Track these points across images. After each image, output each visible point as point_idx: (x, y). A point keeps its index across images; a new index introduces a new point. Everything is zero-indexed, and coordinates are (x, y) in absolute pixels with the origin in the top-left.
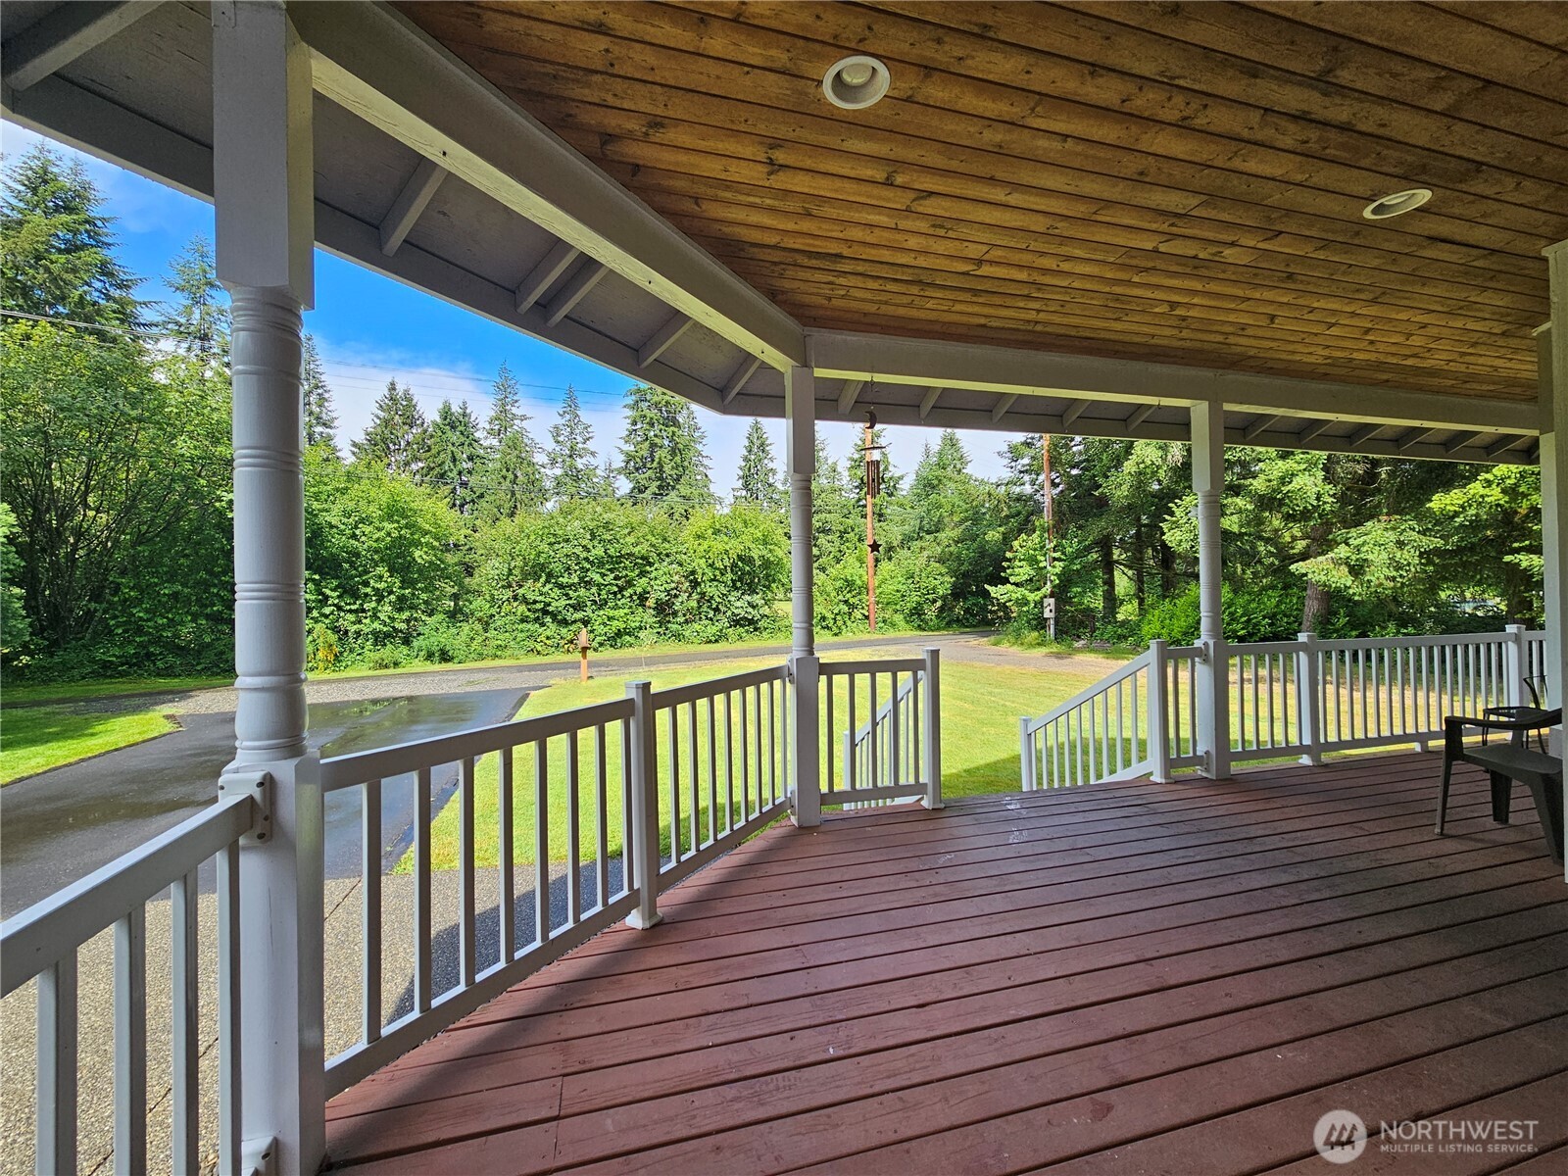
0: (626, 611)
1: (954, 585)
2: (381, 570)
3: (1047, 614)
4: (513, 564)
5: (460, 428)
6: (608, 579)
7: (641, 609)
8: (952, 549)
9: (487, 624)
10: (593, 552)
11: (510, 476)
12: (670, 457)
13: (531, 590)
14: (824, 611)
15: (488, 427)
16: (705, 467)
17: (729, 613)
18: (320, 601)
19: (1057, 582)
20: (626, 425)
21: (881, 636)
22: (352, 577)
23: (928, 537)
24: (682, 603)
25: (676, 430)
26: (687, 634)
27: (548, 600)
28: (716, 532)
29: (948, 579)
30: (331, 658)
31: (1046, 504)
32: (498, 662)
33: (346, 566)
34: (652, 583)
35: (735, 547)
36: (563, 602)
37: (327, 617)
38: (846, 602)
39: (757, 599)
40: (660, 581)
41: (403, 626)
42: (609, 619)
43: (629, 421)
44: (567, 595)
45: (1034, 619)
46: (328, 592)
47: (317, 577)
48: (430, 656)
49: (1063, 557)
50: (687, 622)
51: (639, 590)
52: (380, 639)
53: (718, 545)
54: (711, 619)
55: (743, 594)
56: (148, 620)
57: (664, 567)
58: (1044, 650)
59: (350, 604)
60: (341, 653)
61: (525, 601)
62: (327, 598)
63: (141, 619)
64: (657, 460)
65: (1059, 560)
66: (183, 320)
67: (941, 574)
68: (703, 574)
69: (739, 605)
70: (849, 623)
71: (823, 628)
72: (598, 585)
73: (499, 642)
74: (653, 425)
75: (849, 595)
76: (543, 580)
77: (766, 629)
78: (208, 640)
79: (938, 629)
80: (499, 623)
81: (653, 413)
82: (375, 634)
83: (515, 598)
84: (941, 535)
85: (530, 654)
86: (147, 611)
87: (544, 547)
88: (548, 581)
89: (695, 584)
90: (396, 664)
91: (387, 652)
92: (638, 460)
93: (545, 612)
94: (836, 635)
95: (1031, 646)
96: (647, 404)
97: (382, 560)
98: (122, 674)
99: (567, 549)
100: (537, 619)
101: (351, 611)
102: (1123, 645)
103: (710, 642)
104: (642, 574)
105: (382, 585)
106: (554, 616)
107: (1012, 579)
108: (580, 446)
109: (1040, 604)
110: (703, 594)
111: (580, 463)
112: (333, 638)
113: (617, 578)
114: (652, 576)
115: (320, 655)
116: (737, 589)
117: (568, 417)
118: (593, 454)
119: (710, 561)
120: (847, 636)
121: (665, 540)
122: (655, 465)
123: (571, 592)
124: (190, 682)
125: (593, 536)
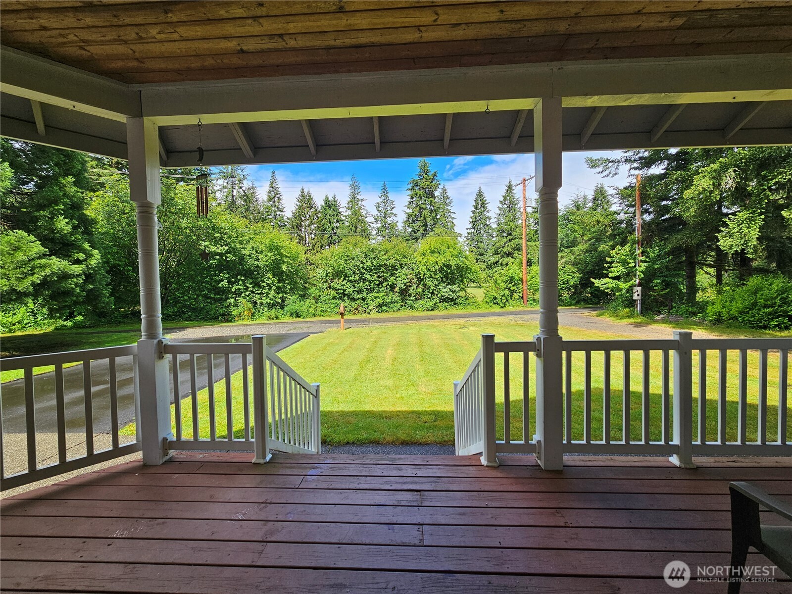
0: (383, 294)
1: (581, 279)
2: (270, 275)
3: (635, 297)
4: (328, 271)
5: (333, 207)
6: (374, 277)
7: (391, 293)
8: (581, 257)
9: (317, 299)
10: (367, 264)
11: (354, 228)
12: (429, 214)
13: (338, 283)
14: (495, 295)
15: (347, 206)
16: (452, 218)
17: (439, 295)
18: (245, 289)
19: (642, 276)
20: (408, 199)
21: (532, 309)
22: (258, 278)
23: (566, 250)
24: (414, 289)
25: (432, 199)
26: (416, 306)
27: (345, 288)
28: (433, 252)
29: (578, 275)
30: (250, 315)
31: (637, 225)
32: (321, 319)
33: (255, 273)
34: (397, 279)
35: (441, 260)
36: (352, 289)
37: (248, 296)
38: (509, 289)
39: (455, 287)
40: (401, 278)
41: (279, 301)
42: (376, 298)
43: (409, 197)
44: (354, 286)
45: (626, 300)
46: (248, 285)
47: (243, 278)
48: (292, 315)
49: (647, 260)
50: (416, 299)
51: (390, 283)
52: (271, 306)
53: (432, 259)
54: (430, 298)
55: (447, 285)
56: (182, 297)
57: (404, 271)
58: (632, 320)
59: (257, 290)
60: (255, 312)
61: (335, 289)
62: (248, 287)
63: (179, 297)
64: (423, 216)
65: (644, 262)
66: (225, 171)
67: (573, 272)
68: (424, 274)
69: (445, 290)
70: (510, 301)
71: (494, 303)
72: (369, 281)
73: (322, 309)
74: (421, 198)
75: (510, 285)
76: (342, 278)
77: (461, 304)
78: (202, 306)
79: (571, 305)
80: (323, 299)
81: (421, 192)
82: (269, 304)
83: (330, 287)
84: (575, 249)
85: (337, 315)
86: (181, 293)
87: (342, 262)
88: (344, 279)
89: (420, 280)
90: (277, 318)
91: (273, 312)
92: (414, 217)
93: (345, 295)
94: (502, 307)
95: (623, 317)
96: (418, 187)
97: (270, 270)
98: (174, 319)
99: (353, 263)
100: (340, 298)
101: (258, 294)
102: (694, 319)
103: (429, 310)
104: (392, 275)
105: (270, 282)
106: (348, 295)
107: (610, 275)
108: (389, 212)
109: (630, 290)
110: (425, 285)
111: (389, 220)
112: (250, 305)
113: (378, 277)
114: (398, 275)
115: (246, 313)
116: (444, 282)
117: (383, 198)
118: (395, 215)
119: (428, 267)
120: (509, 308)
121: (404, 257)
122: (422, 218)
123: (356, 284)
124: (197, 323)
125: (366, 256)
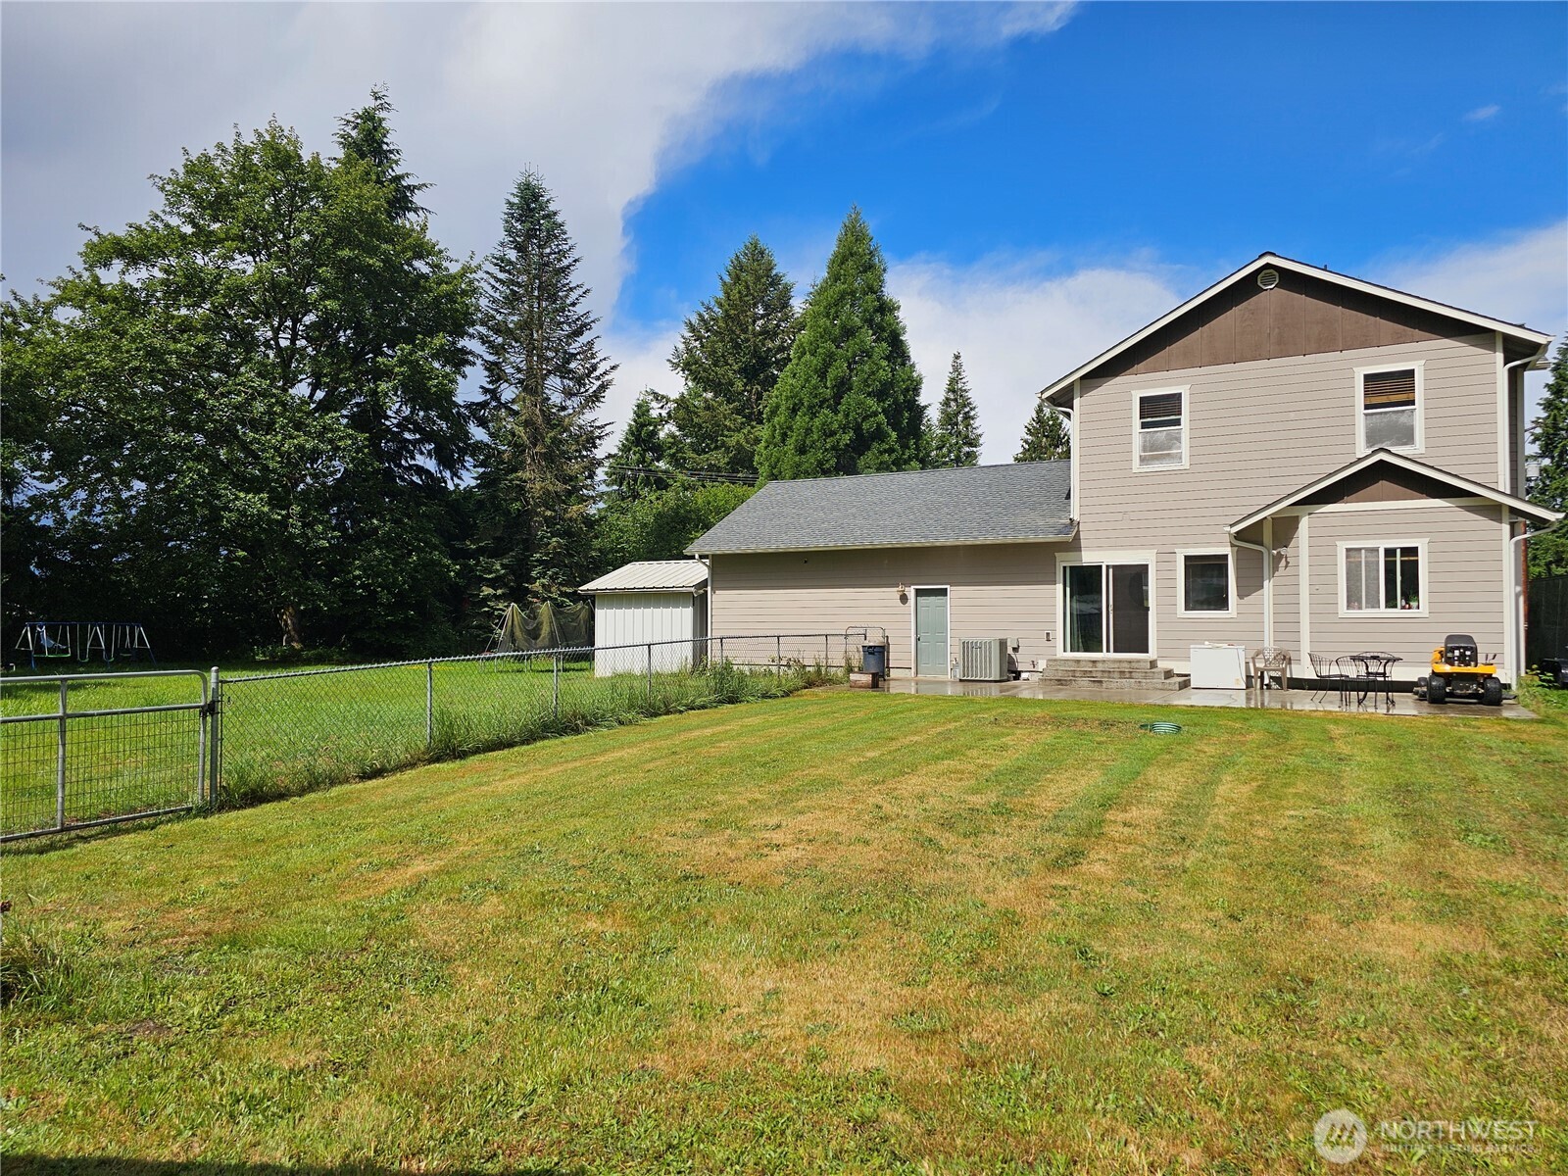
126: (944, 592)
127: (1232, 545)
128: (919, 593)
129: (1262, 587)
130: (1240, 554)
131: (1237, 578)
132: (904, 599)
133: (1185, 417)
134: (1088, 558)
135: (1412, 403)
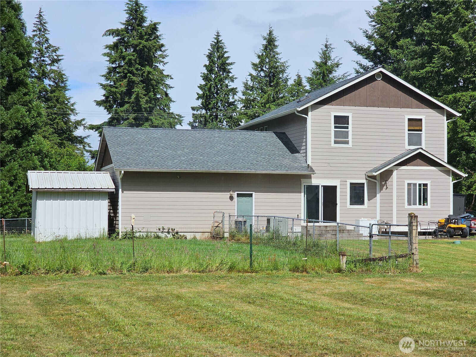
126: (251, 195)
127: (366, 179)
128: (239, 195)
129: (376, 196)
130: (369, 182)
131: (368, 192)
132: (231, 198)
133: (350, 126)
134: (315, 182)
135: (421, 130)
